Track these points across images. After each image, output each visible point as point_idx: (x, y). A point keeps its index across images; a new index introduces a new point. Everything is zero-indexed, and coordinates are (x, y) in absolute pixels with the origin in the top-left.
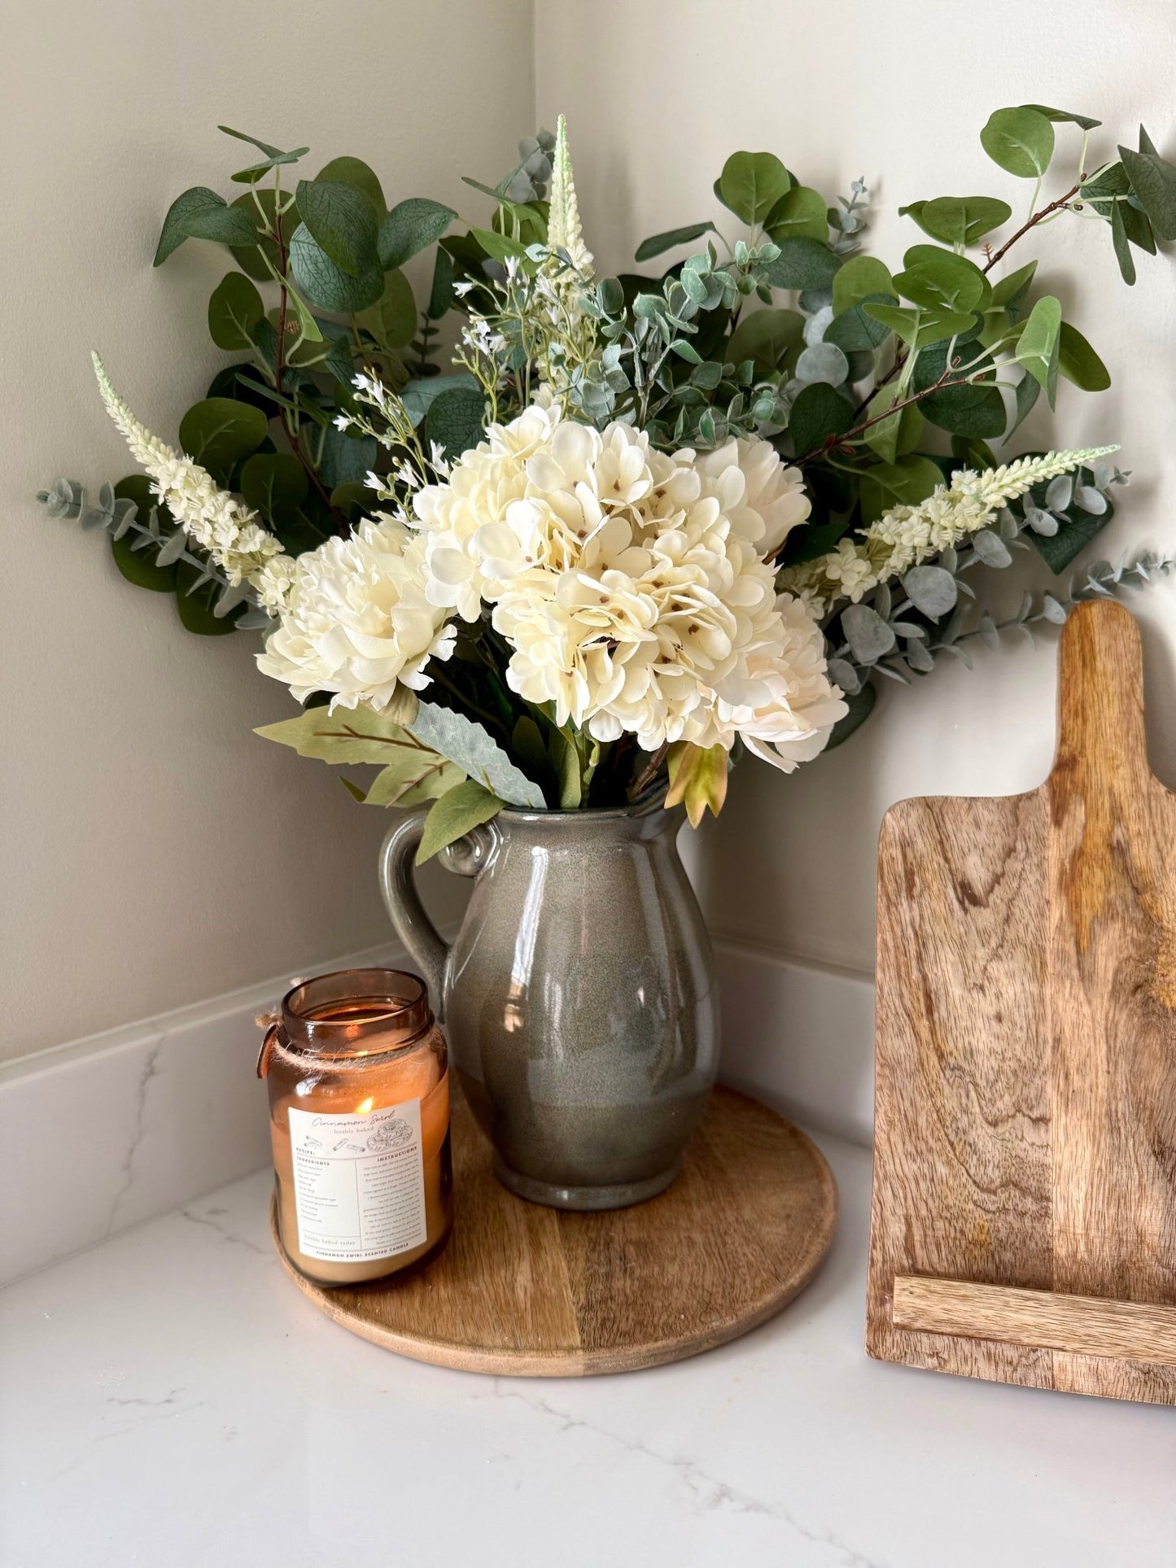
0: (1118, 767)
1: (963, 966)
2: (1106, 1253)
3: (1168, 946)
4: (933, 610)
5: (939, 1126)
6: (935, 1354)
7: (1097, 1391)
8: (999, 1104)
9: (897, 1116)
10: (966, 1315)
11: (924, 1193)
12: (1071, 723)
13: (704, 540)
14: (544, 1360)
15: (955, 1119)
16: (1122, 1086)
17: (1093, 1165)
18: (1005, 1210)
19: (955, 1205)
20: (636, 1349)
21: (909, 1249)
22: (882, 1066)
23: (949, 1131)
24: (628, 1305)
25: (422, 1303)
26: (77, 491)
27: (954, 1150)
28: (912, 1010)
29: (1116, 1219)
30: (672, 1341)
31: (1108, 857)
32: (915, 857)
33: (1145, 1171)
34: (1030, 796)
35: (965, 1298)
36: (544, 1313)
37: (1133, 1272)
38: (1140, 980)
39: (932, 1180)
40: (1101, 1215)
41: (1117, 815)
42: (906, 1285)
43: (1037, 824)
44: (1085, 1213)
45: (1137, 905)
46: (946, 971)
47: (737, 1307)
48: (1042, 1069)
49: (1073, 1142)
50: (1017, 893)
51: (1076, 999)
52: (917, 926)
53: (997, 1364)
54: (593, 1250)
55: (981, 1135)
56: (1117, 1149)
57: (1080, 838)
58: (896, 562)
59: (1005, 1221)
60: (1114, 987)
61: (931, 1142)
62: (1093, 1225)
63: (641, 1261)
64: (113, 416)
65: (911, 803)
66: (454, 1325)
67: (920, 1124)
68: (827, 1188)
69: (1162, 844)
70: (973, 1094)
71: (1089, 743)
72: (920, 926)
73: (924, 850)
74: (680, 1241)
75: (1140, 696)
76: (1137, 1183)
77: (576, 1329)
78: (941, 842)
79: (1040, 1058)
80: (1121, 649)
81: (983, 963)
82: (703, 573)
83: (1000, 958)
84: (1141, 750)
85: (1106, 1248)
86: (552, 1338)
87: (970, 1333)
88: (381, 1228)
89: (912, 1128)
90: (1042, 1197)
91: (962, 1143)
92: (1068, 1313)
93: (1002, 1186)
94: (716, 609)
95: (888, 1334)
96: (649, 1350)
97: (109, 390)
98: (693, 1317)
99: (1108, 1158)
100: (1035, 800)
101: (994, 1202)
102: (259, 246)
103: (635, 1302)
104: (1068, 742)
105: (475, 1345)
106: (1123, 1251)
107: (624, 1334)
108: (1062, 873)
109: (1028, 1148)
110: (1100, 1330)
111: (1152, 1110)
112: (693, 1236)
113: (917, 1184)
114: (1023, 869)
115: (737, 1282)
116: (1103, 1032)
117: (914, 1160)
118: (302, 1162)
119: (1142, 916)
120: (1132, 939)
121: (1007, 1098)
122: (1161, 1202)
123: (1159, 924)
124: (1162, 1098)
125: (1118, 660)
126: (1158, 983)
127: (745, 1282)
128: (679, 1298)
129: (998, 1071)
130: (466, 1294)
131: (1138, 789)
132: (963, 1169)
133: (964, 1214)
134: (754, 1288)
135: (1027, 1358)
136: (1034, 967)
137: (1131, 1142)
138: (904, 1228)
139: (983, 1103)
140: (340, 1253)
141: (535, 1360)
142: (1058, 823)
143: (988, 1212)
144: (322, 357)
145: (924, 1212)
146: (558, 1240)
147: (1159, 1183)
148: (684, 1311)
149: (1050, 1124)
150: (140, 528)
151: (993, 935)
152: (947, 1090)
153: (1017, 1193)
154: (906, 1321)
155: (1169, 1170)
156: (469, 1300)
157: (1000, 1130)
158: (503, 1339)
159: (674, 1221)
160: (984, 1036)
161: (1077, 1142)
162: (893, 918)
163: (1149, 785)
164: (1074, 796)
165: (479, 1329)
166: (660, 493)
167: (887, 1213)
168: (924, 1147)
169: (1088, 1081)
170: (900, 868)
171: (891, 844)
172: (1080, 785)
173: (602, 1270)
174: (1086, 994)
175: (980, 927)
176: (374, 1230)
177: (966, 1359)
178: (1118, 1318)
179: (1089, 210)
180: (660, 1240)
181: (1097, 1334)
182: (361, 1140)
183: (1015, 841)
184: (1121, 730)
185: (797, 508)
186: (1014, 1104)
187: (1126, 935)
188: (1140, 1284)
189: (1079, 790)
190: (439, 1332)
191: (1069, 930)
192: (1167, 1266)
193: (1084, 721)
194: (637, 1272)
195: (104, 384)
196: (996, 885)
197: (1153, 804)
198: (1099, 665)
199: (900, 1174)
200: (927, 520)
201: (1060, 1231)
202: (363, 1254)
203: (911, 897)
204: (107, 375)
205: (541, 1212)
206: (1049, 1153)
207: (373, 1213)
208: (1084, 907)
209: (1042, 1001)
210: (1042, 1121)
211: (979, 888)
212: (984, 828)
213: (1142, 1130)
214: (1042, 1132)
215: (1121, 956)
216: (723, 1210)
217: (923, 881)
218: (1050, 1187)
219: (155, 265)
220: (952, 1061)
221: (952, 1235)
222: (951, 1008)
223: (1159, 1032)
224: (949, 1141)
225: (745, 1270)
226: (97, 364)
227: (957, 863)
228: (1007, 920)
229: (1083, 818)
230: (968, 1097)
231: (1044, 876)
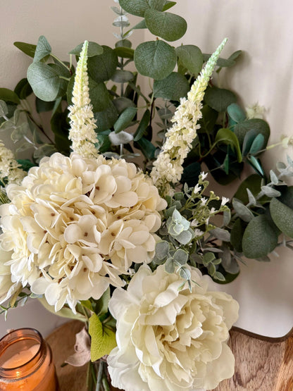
43: (277, 359)
50: (260, 387)
108: (282, 385)
114: (265, 377)
142: (286, 362)
183: (265, 363)
196: (252, 380)
211: (244, 378)
212: (252, 353)
231: (274, 384)
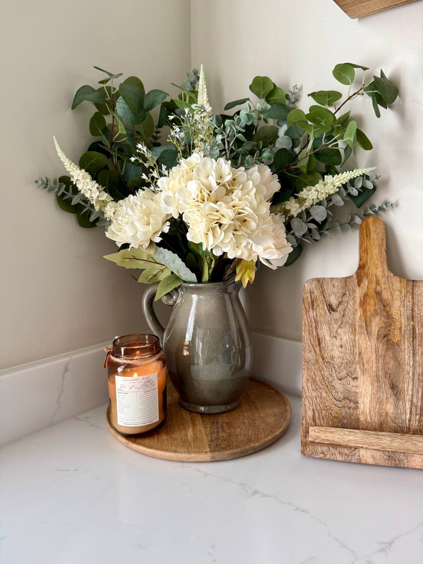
0: (378, 268)
1: (329, 329)
2: (376, 419)
3: (394, 323)
4: (319, 219)
5: (323, 381)
6: (323, 453)
7: (374, 463)
8: (342, 373)
9: (310, 378)
10: (332, 438)
11: (318, 402)
12: (363, 254)
13: (248, 193)
14: (198, 455)
15: (328, 378)
16: (381, 367)
17: (372, 392)
18: (344, 407)
19: (328, 406)
20: (227, 452)
21: (314, 420)
22: (304, 362)
23: (326, 382)
24: (224, 440)
25: (157, 441)
26: (47, 180)
27: (328, 388)
28: (314, 344)
29: (379, 409)
30: (239, 450)
31: (375, 296)
32: (314, 297)
33: (388, 393)
34: (350, 277)
35: (331, 432)
36: (197, 443)
37: (385, 425)
38: (386, 334)
39: (321, 398)
40: (375, 408)
41: (378, 283)
42: (313, 429)
43: (353, 286)
44: (369, 407)
45: (385, 310)
46: (324, 332)
47: (259, 440)
48: (355, 362)
49: (365, 385)
50: (346, 307)
51: (366, 340)
52: (315, 318)
53: (342, 455)
54: (213, 425)
55: (337, 384)
56: (379, 387)
57: (366, 290)
58: (307, 204)
59: (344, 410)
60: (377, 336)
61: (320, 386)
62: (372, 411)
63: (228, 428)
64: (60, 156)
65: (313, 280)
66: (168, 446)
67: (317, 380)
68: (288, 407)
69: (392, 292)
70: (333, 370)
71: (369, 260)
72: (316, 318)
73: (317, 295)
74: (241, 422)
75: (385, 246)
76: (385, 397)
77: (208, 447)
78: (323, 292)
79: (355, 359)
80: (379, 231)
81: (336, 329)
82: (248, 203)
83: (341, 328)
84: (385, 262)
85: (376, 418)
86: (200, 449)
87: (333, 443)
88: (145, 415)
89: (314, 382)
90: (356, 402)
91: (330, 386)
92: (364, 436)
93: (343, 399)
94: (252, 214)
95: (308, 447)
96: (231, 452)
97: (59, 148)
98: (245, 443)
99: (376, 389)
100: (352, 278)
101: (341, 404)
102: (106, 104)
103: (226, 439)
104: (363, 260)
105: (175, 452)
106: (382, 419)
107: (223, 448)
108: (361, 301)
109: (351, 387)
110: (374, 441)
111: (390, 374)
112: (245, 421)
113: (316, 399)
114: (348, 300)
115: (259, 433)
116: (374, 350)
117: (315, 392)
118: (119, 393)
119: (386, 314)
120: (383, 321)
121: (344, 371)
122: (393, 403)
123: (391, 317)
124: (393, 370)
125: (378, 234)
126: (391, 335)
127: (262, 434)
128: (241, 438)
129: (341, 363)
130: (171, 438)
131: (385, 275)
132: (331, 394)
133: (331, 408)
134: (265, 435)
135: (352, 453)
136: (352, 330)
137: (383, 384)
138: (312, 413)
139: (337, 373)
140: (131, 424)
141: (195, 455)
142: (359, 285)
143: (339, 407)
144: (125, 139)
145: (319, 408)
146: (201, 422)
147: (393, 397)
148: (242, 441)
149: (358, 379)
150: (66, 192)
151: (339, 320)
152: (325, 369)
153: (348, 401)
154: (313, 440)
155: (395, 393)
156: (173, 439)
157: (342, 381)
158: (184, 450)
159: (238, 417)
160: (337, 352)
161: (367, 385)
162: (308, 316)
163: (388, 273)
164: (364, 277)
165: (176, 447)
166: (234, 179)
167: (307, 408)
168: (318, 387)
169: (370, 365)
170: (310, 300)
171: (307, 293)
172: (366, 274)
173: (216, 431)
174: (369, 338)
175: (335, 318)
176: (142, 416)
177: (332, 454)
178: (379, 437)
179: (366, 95)
180: (234, 422)
181: (373, 442)
182: (138, 385)
183: (346, 291)
184: (379, 256)
185: (276, 186)
186: (346, 373)
187: (381, 320)
188: (387, 429)
189: (366, 275)
190: (163, 448)
191: (363, 319)
192: (395, 423)
193: (367, 254)
194: (227, 431)
195: (57, 146)
196: (340, 305)
197: (389, 279)
198: (372, 236)
199: (311, 396)
200: (317, 191)
201: (362, 413)
202: (139, 424)
203: (313, 309)
204: (58, 143)
205: (195, 415)
206: (358, 388)
207: (142, 410)
208: (368, 312)
209: (355, 341)
210: (355, 378)
211: (334, 306)
212: (336, 287)
213: (387, 380)
214: (356, 381)
215: (380, 327)
216: (254, 414)
217: (317, 304)
218: (358, 399)
219: (72, 109)
220: (327, 360)
221: (328, 415)
222: (326, 344)
223: (392, 350)
224: (326, 385)
225: (262, 430)
226: (55, 140)
227: (327, 298)
228: (343, 316)
229: (367, 284)
230: (332, 371)
231: (355, 302)
